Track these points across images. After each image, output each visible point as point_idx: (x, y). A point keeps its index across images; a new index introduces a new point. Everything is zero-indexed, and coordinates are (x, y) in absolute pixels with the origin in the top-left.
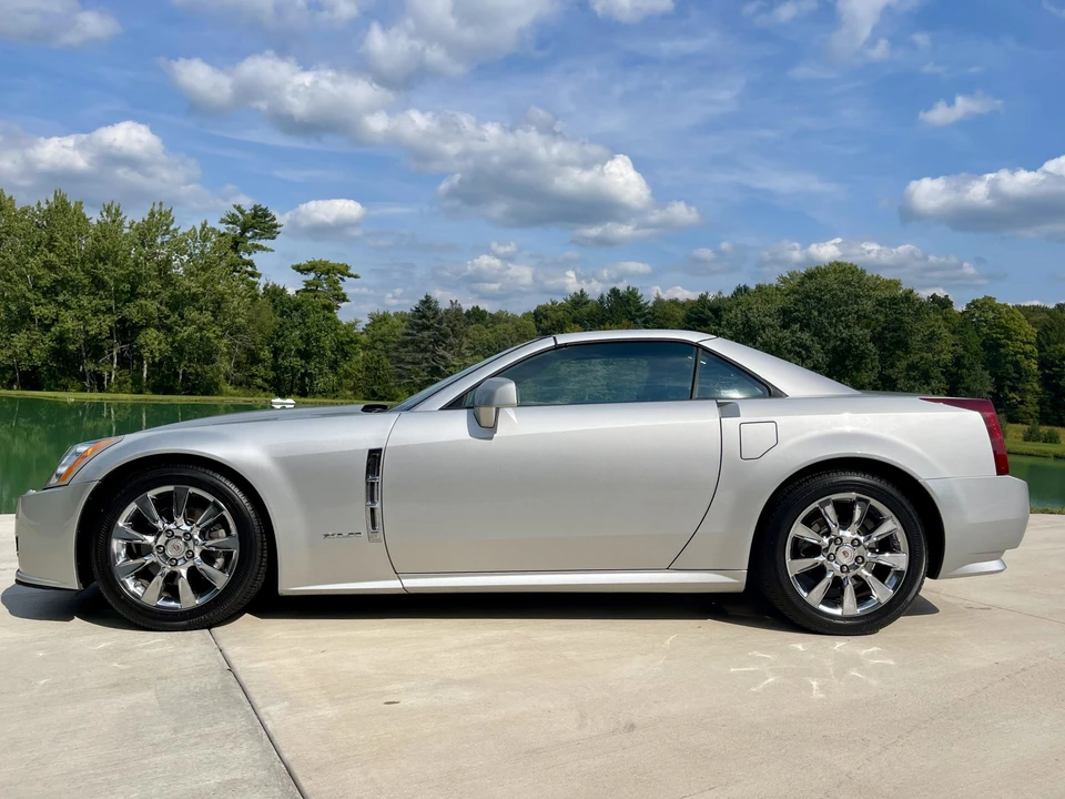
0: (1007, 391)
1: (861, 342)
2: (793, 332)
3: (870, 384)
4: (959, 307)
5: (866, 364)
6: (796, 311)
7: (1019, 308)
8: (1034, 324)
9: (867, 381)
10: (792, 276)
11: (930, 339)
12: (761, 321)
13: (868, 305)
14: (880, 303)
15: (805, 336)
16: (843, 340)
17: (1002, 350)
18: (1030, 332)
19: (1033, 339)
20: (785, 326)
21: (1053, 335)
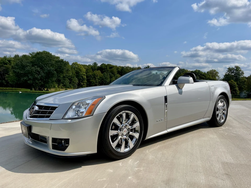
0: (81, 82)
1: (52, 71)
2: (35, 68)
3: (55, 81)
4: (71, 64)
5: (54, 76)
6: (35, 62)
7: (83, 65)
8: (85, 68)
9: (54, 80)
10: (33, 53)
11: (67, 71)
12: (26, 65)
13: (54, 62)
14: (56, 62)
15: (39, 69)
16: (48, 70)
17: (79, 74)
18: (84, 70)
19: (85, 72)
20: (33, 66)
21: (89, 71)
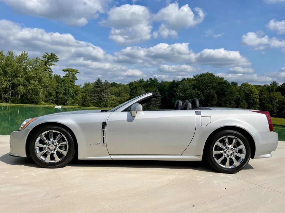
0: (251, 107)
1: (213, 93)
2: (195, 91)
3: (215, 104)
4: (239, 85)
5: (214, 99)
6: (196, 85)
7: (254, 86)
8: (258, 90)
9: (214, 104)
10: (197, 76)
11: (231, 93)
12: (187, 88)
13: (215, 84)
14: (218, 83)
15: (199, 92)
16: (208, 93)
17: (250, 97)
18: (257, 92)
19: (258, 94)
20: (194, 89)
21: (263, 93)
